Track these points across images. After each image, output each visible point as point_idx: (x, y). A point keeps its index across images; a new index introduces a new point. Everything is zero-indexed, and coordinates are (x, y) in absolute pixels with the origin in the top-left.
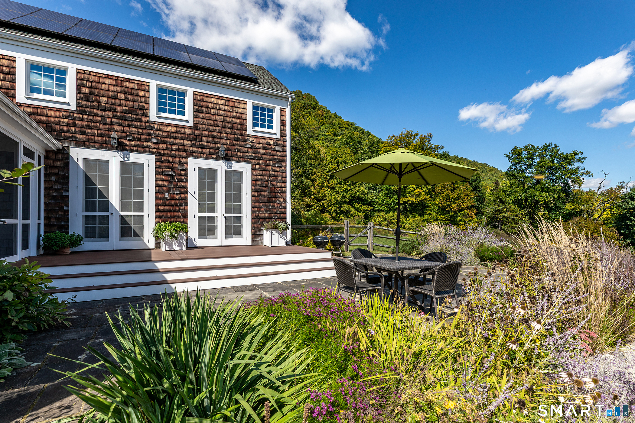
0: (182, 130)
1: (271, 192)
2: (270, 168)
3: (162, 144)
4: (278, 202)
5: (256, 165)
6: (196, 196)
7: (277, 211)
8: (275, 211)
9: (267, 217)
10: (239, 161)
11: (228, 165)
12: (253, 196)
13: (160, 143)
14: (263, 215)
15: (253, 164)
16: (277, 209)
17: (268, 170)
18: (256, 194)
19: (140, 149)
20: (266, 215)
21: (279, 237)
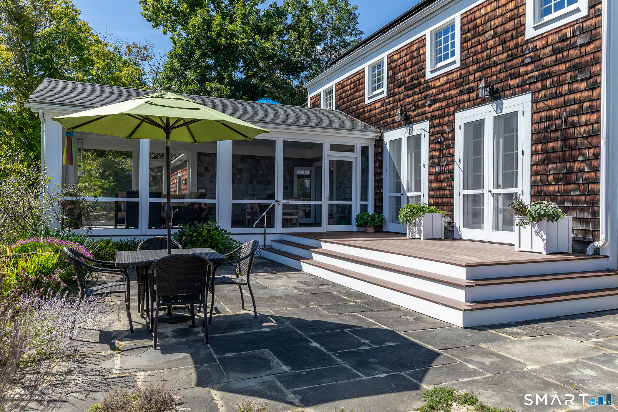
0: (451, 77)
1: (565, 140)
2: (565, 88)
3: (435, 103)
4: (581, 158)
5: (539, 91)
6: (462, 165)
7: (578, 179)
8: (574, 178)
9: (558, 192)
10: (514, 95)
11: (497, 108)
12: (533, 153)
13: (433, 104)
14: (552, 188)
15: (533, 93)
16: (580, 174)
17: (562, 95)
18: (540, 147)
19: (420, 118)
20: (557, 188)
21: (534, 234)
